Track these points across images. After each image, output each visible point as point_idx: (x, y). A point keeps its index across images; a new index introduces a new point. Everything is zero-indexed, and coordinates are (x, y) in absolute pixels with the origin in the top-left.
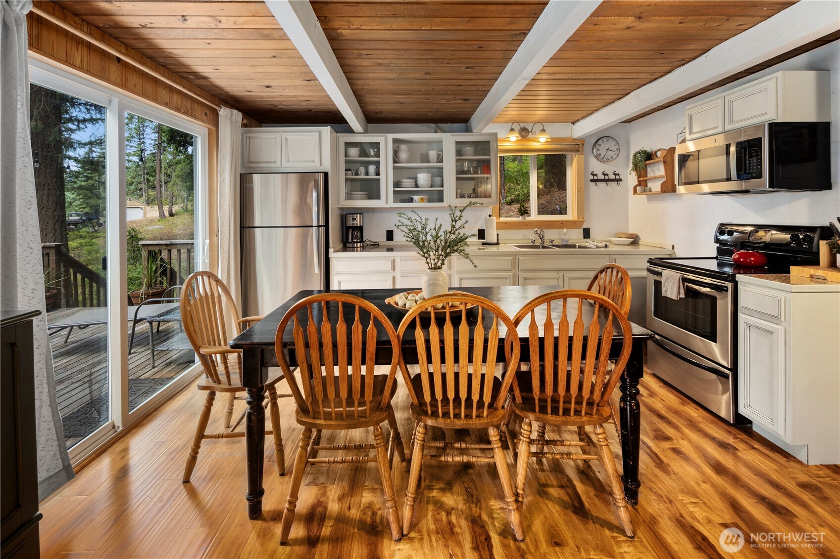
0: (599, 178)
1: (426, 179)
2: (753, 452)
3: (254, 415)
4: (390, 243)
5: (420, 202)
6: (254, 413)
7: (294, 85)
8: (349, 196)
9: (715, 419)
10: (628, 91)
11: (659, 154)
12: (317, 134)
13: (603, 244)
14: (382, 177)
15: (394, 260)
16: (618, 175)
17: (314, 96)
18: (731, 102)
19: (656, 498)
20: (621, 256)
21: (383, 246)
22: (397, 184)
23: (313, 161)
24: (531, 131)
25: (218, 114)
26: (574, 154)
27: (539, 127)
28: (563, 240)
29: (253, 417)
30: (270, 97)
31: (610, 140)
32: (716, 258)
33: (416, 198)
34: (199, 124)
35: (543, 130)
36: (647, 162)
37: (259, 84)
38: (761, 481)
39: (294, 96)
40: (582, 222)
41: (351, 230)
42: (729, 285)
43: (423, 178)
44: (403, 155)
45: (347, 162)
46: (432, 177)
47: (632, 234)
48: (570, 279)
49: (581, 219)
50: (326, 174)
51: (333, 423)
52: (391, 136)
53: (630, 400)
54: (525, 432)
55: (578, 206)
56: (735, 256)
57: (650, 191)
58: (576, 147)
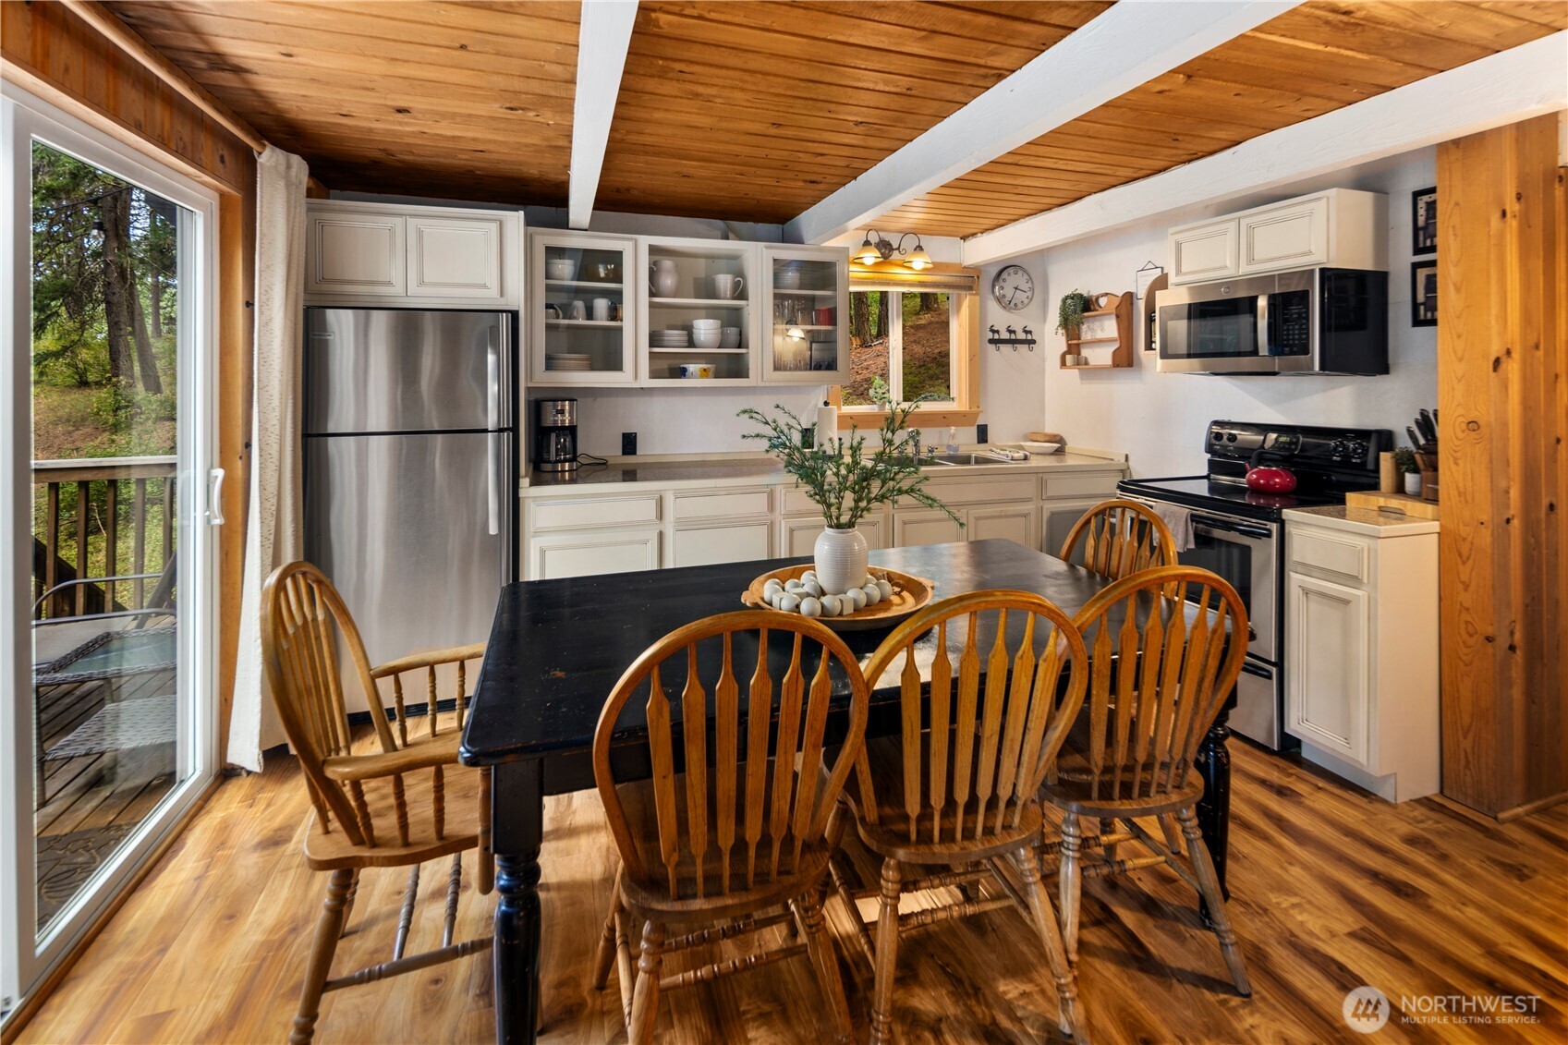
0: (1002, 337)
1: (712, 331)
2: (1321, 795)
3: (520, 918)
4: (630, 459)
5: (702, 377)
6: (518, 913)
7: (470, 115)
8: (551, 363)
9: (1247, 747)
10: (1083, 194)
11: (1103, 301)
12: (494, 227)
13: (1020, 454)
14: (627, 324)
15: (661, 497)
16: (1030, 332)
17: (504, 143)
18: (1251, 228)
19: (1242, 910)
20: (1054, 476)
21: (615, 466)
22: (655, 339)
23: (484, 286)
24: (898, 249)
25: (254, 162)
26: (963, 293)
27: (910, 242)
28: (949, 447)
29: (515, 922)
30: (394, 133)
31: (1020, 272)
32: (1207, 477)
33: (692, 368)
34: (203, 183)
35: (919, 248)
36: (1086, 314)
37: (382, 102)
38: (1358, 845)
39: (454, 138)
40: (976, 415)
41: (553, 436)
42: (1274, 527)
43: (706, 329)
44: (667, 281)
45: (549, 289)
46: (722, 326)
47: (1055, 436)
48: (977, 519)
49: (975, 409)
50: (514, 315)
51: (729, 902)
52: (645, 241)
53: (1215, 747)
54: (1071, 840)
55: (970, 385)
56: (1252, 475)
57: (1086, 363)
58: (967, 282)
